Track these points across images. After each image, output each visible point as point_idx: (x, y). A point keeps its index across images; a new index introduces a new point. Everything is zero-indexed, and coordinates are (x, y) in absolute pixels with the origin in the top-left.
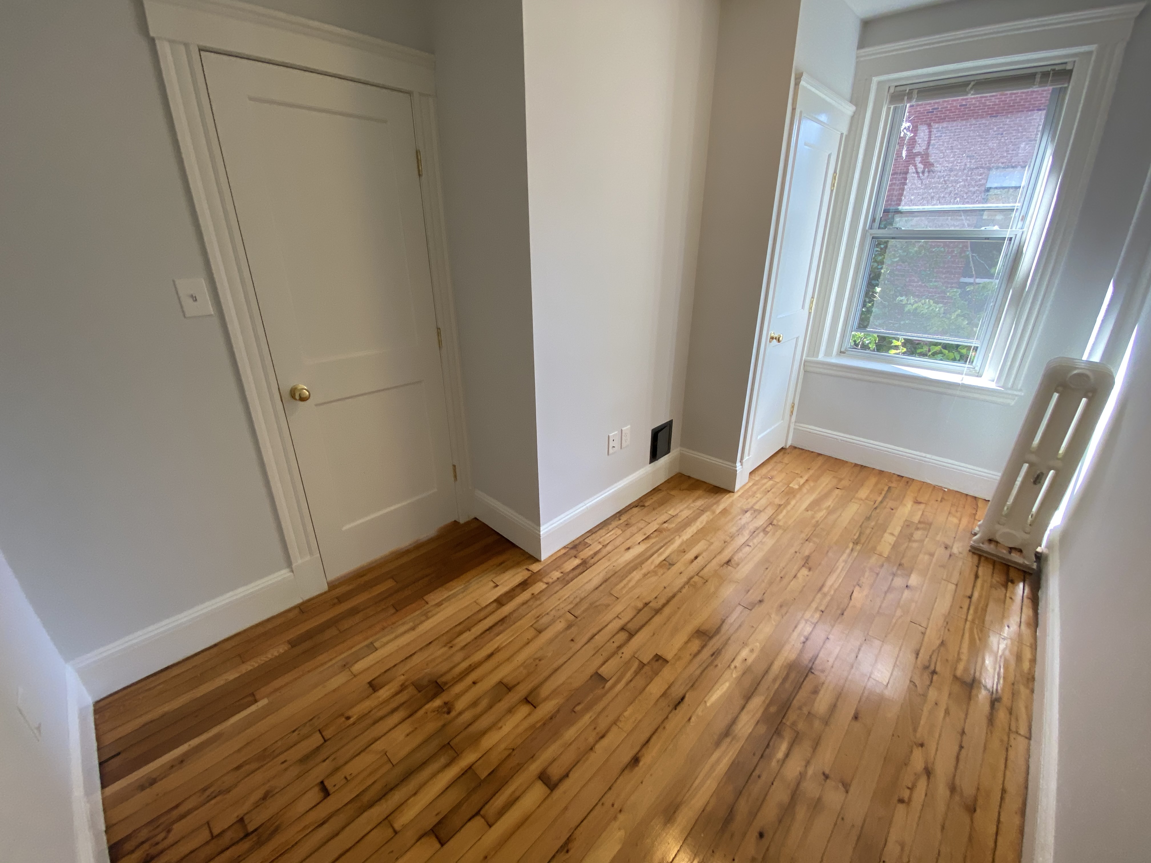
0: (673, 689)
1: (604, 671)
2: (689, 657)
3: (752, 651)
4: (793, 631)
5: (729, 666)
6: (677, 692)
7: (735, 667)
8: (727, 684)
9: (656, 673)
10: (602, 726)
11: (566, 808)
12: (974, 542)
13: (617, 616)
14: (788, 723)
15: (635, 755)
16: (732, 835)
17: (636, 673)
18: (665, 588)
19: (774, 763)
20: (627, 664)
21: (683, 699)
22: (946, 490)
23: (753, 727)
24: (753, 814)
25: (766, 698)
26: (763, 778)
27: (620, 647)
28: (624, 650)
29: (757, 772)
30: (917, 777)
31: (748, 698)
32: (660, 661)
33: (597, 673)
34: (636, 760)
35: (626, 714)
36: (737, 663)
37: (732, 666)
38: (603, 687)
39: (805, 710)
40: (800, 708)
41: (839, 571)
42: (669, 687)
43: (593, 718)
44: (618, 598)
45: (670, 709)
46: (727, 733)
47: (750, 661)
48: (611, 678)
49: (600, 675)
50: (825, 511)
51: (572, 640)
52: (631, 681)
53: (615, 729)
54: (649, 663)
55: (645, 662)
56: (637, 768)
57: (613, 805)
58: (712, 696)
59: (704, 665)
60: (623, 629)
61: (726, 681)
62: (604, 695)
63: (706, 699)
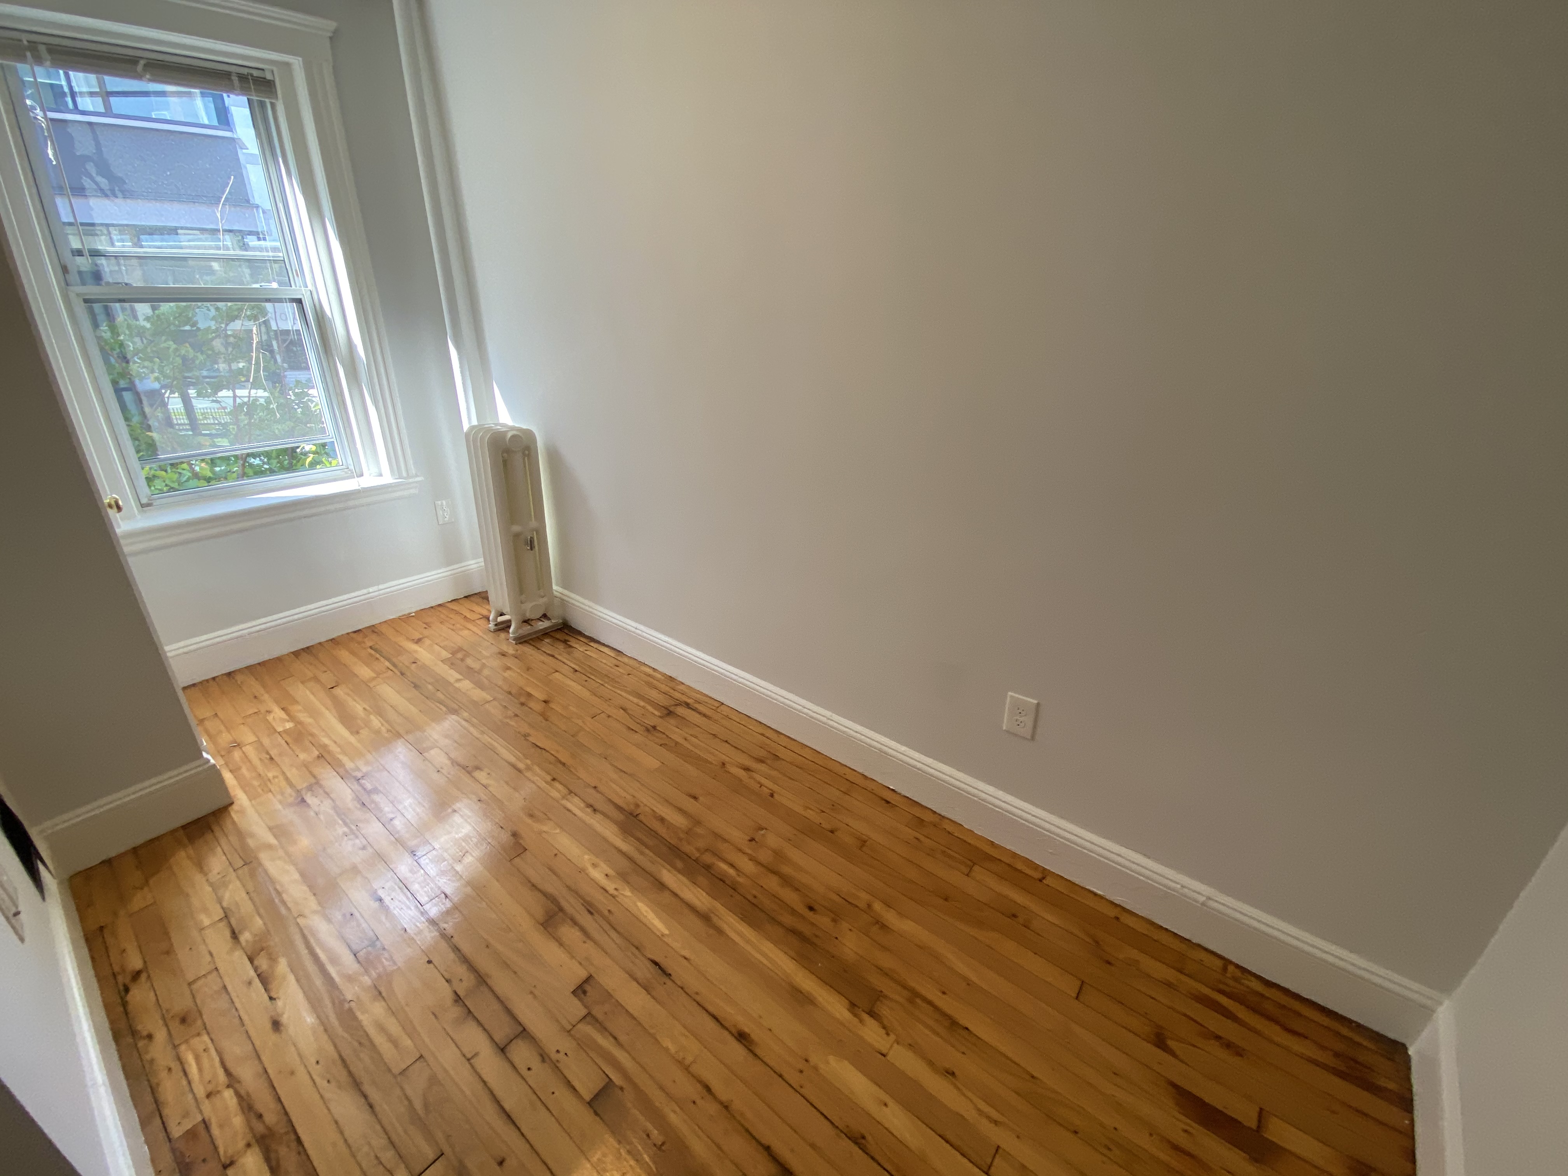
0: (639, 975)
1: (587, 1088)
2: (589, 945)
3: (594, 865)
4: (575, 815)
5: (614, 897)
6: (645, 971)
7: (616, 889)
8: (640, 904)
9: (608, 996)
10: (691, 1090)
11: (813, 1146)
12: (514, 633)
13: (469, 1060)
14: (698, 855)
15: (735, 1037)
16: (817, 936)
17: (603, 1028)
18: (429, 962)
19: (740, 880)
20: (584, 1045)
21: (656, 963)
22: (413, 614)
23: (699, 889)
24: (793, 912)
25: (663, 866)
26: (754, 892)
27: (544, 1057)
28: (551, 1049)
29: (750, 898)
30: (751, 777)
31: (662, 886)
32: (587, 987)
33: (590, 1104)
34: (742, 1037)
35: (672, 1049)
36: (610, 887)
37: (615, 893)
38: (622, 1089)
39: (682, 835)
40: (680, 839)
41: (496, 744)
42: (636, 980)
43: (677, 1109)
44: (421, 1056)
45: (669, 982)
46: (705, 918)
47: (611, 872)
48: (607, 1076)
49: (596, 1097)
50: (372, 717)
51: (501, 1163)
52: (615, 1038)
53: (694, 1069)
54: (586, 1007)
55: (584, 1012)
56: (753, 1036)
57: (801, 1072)
58: (655, 926)
59: (607, 927)
60: (503, 1050)
61: (637, 906)
62: (635, 1086)
63: (658, 934)
